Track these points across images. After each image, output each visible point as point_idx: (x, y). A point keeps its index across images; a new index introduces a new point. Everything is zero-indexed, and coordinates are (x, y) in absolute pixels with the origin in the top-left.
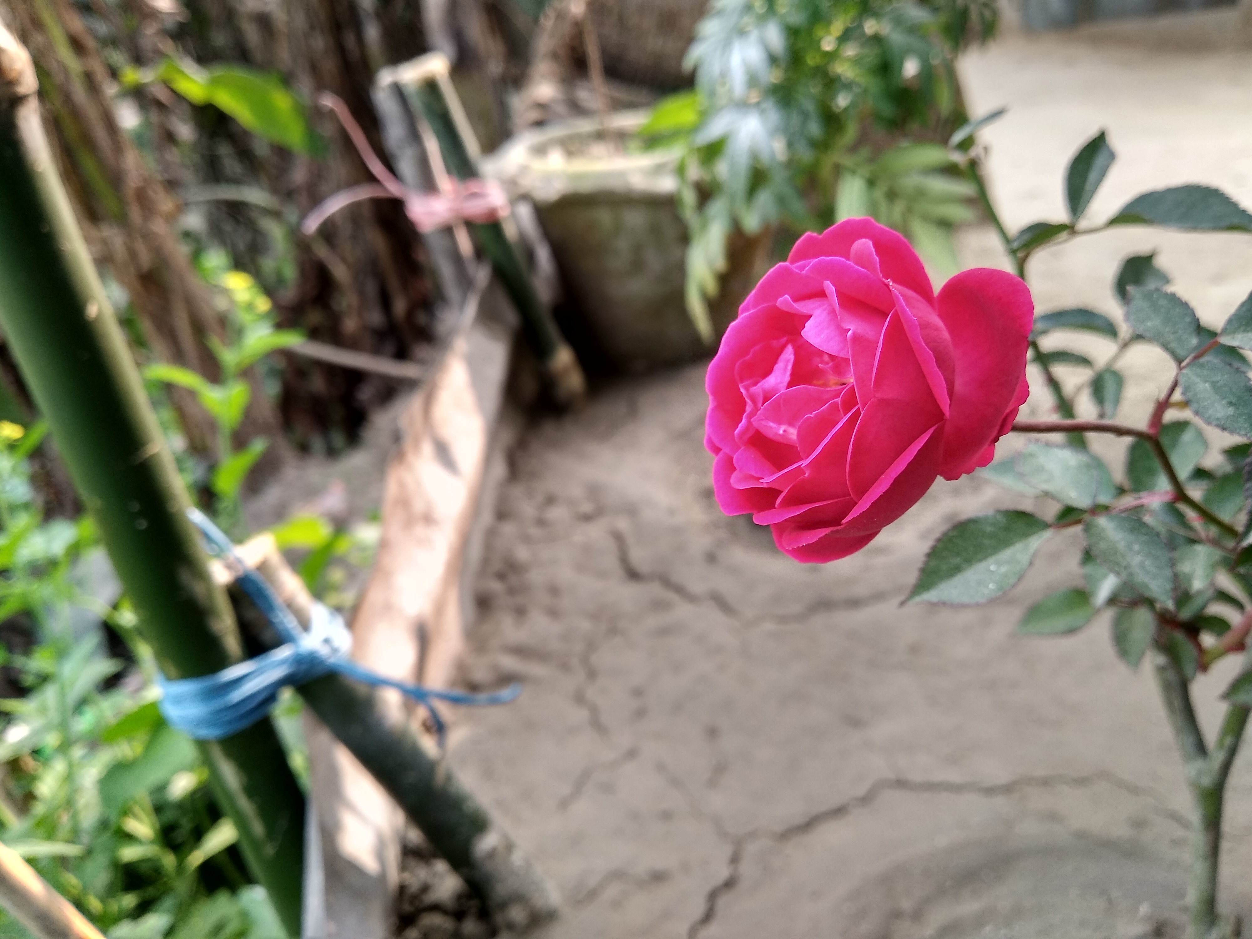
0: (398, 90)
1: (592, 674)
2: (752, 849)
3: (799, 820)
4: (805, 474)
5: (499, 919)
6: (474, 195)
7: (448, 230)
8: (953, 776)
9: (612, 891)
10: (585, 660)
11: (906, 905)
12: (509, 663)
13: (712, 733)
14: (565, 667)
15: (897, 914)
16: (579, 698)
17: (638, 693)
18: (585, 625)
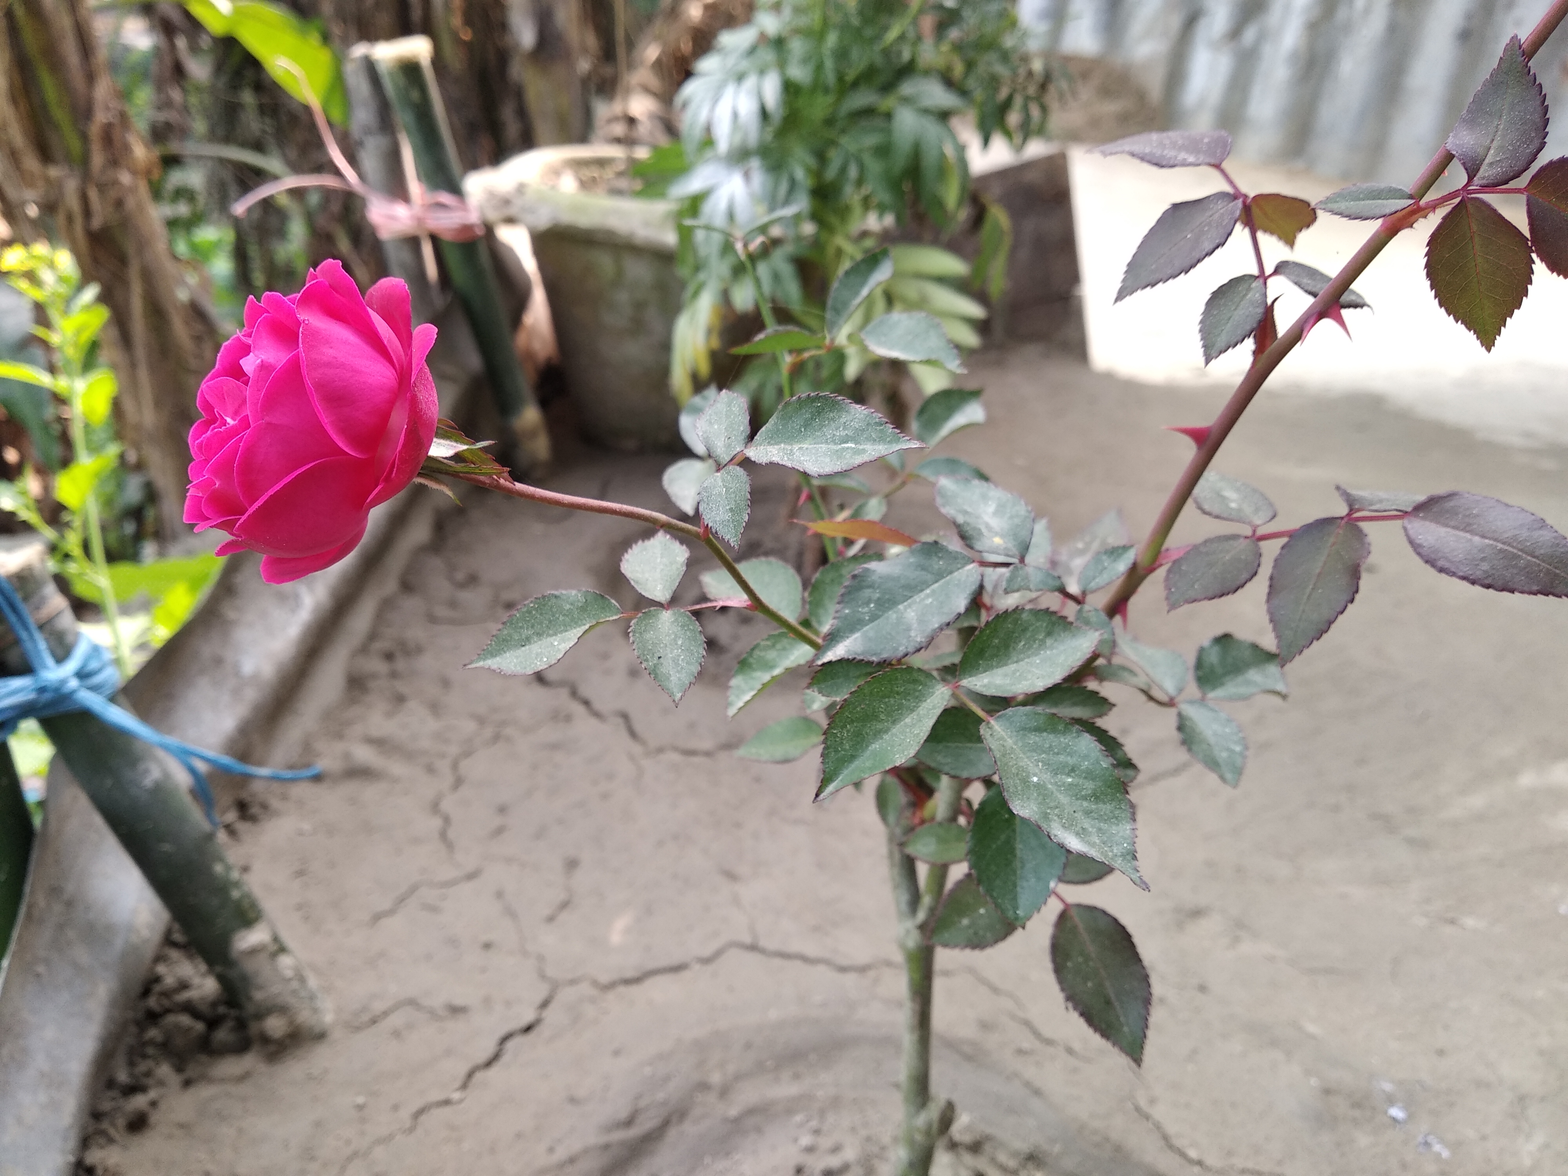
0: (370, 66)
1: (458, 782)
2: (567, 995)
3: (630, 974)
5: (254, 1028)
6: (441, 206)
7: (413, 242)
8: (811, 949)
9: (396, 1020)
10: (455, 766)
11: (716, 1078)
12: (364, 754)
13: (572, 864)
14: (430, 770)
15: (704, 1086)
16: (435, 807)
17: (502, 810)
18: (469, 726)
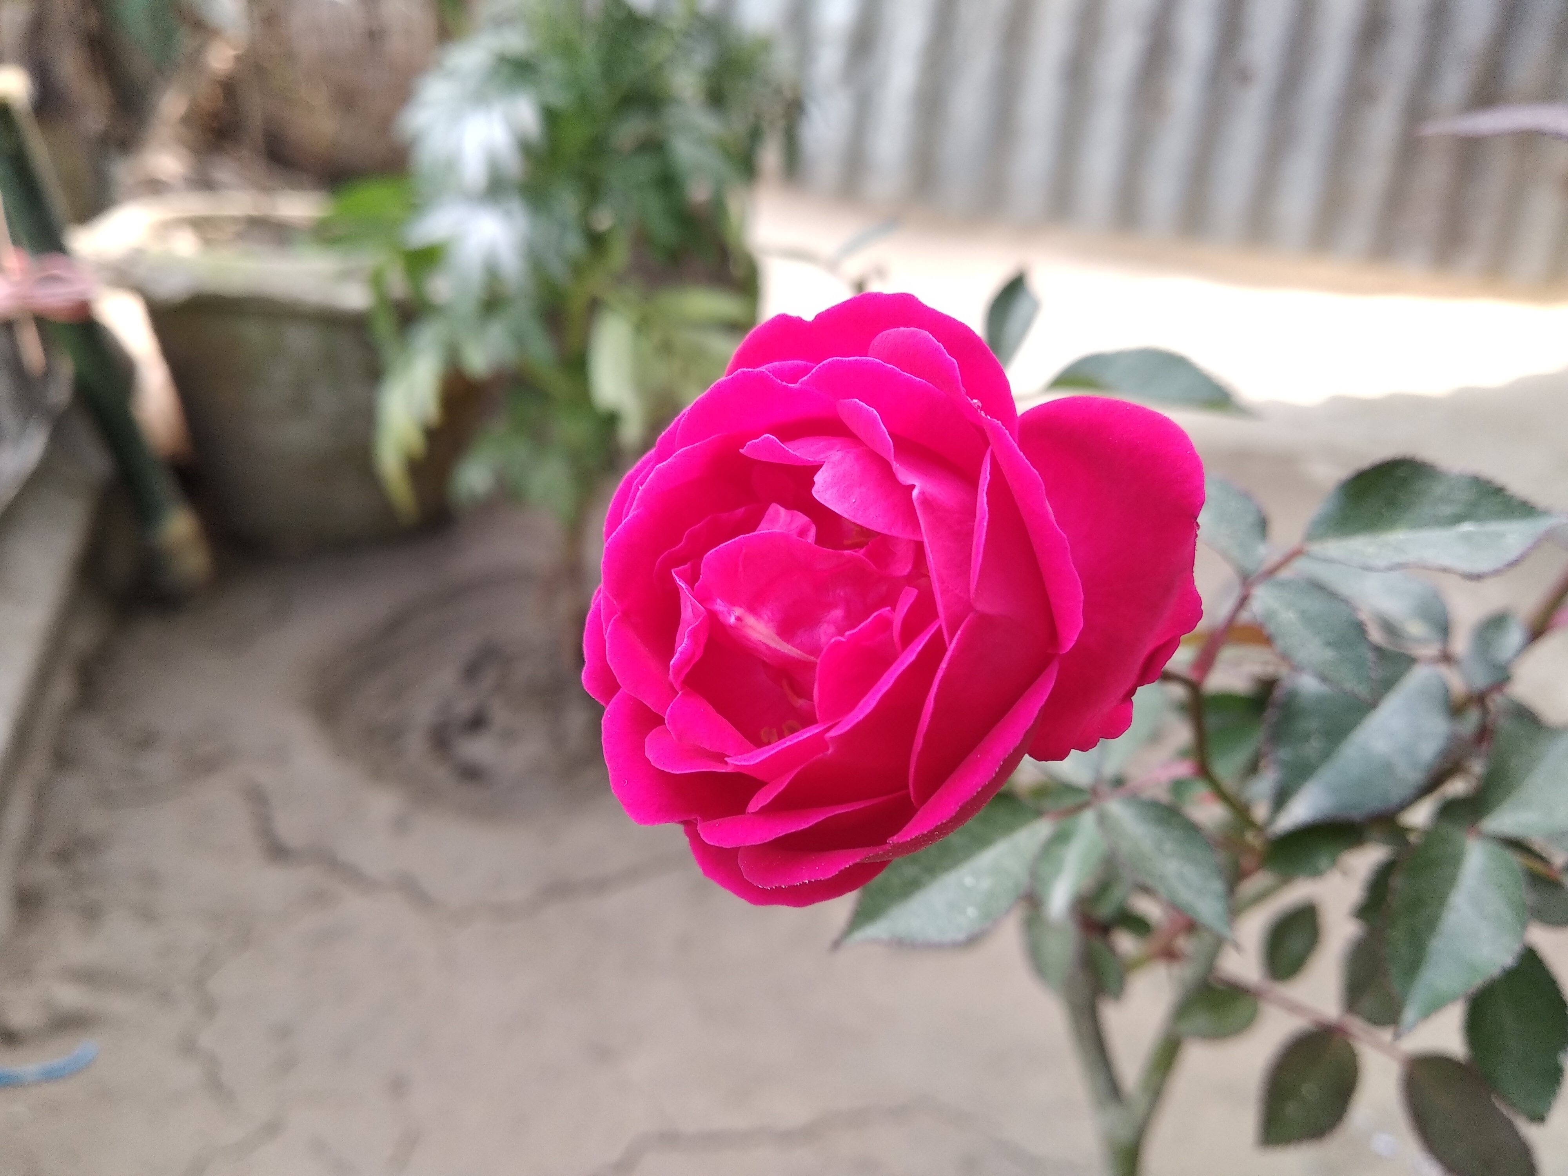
1: (209, 1008)
4: (828, 749)
6: (55, 279)
10: (197, 987)
16: (187, 1047)
17: (281, 1032)
18: (198, 934)
